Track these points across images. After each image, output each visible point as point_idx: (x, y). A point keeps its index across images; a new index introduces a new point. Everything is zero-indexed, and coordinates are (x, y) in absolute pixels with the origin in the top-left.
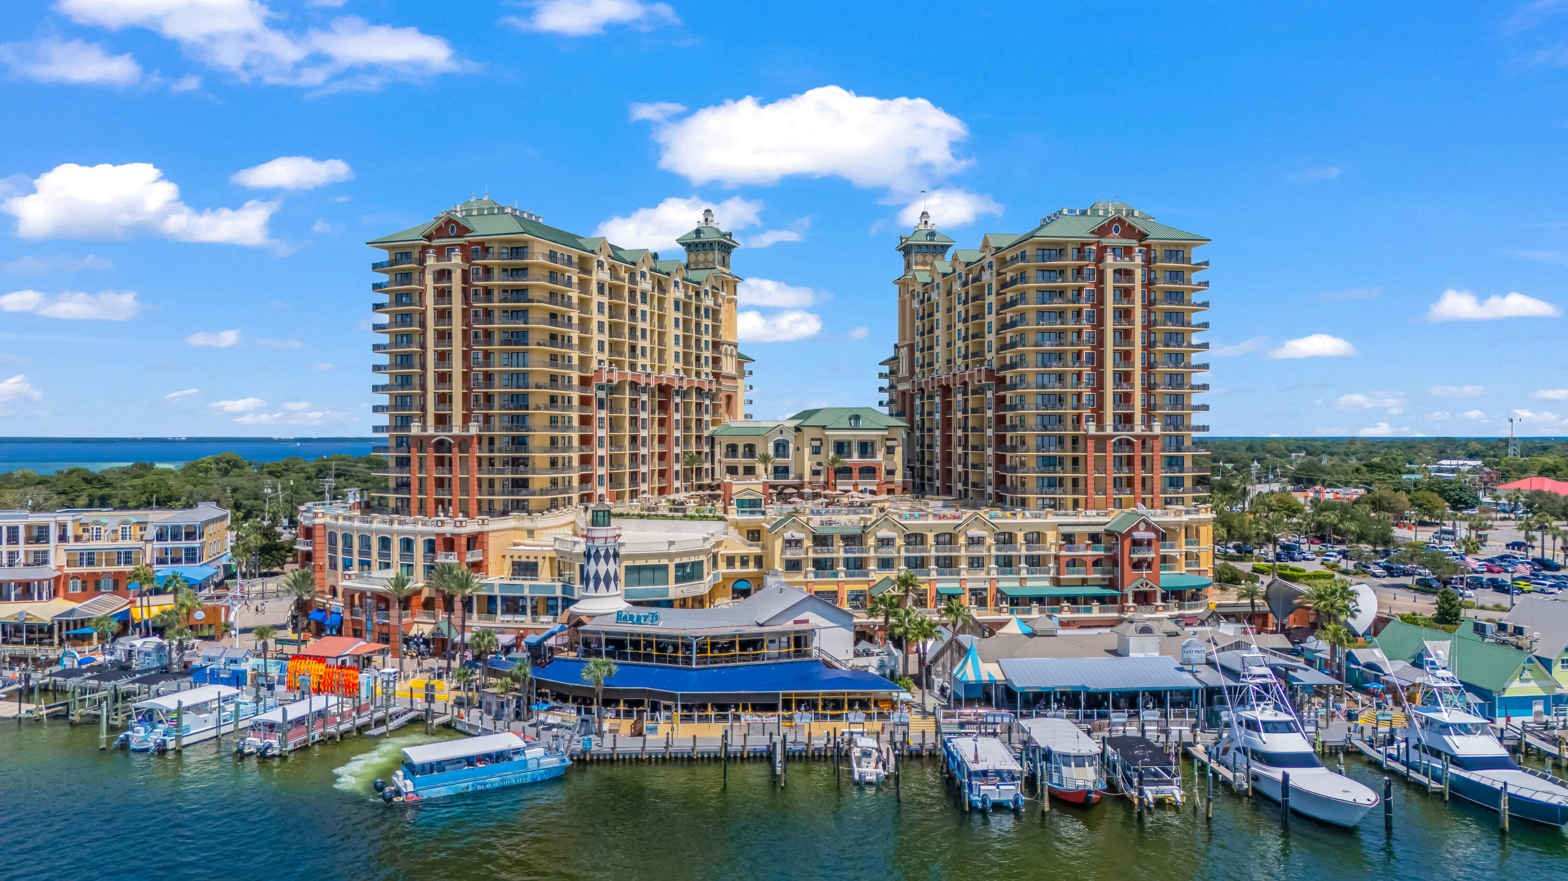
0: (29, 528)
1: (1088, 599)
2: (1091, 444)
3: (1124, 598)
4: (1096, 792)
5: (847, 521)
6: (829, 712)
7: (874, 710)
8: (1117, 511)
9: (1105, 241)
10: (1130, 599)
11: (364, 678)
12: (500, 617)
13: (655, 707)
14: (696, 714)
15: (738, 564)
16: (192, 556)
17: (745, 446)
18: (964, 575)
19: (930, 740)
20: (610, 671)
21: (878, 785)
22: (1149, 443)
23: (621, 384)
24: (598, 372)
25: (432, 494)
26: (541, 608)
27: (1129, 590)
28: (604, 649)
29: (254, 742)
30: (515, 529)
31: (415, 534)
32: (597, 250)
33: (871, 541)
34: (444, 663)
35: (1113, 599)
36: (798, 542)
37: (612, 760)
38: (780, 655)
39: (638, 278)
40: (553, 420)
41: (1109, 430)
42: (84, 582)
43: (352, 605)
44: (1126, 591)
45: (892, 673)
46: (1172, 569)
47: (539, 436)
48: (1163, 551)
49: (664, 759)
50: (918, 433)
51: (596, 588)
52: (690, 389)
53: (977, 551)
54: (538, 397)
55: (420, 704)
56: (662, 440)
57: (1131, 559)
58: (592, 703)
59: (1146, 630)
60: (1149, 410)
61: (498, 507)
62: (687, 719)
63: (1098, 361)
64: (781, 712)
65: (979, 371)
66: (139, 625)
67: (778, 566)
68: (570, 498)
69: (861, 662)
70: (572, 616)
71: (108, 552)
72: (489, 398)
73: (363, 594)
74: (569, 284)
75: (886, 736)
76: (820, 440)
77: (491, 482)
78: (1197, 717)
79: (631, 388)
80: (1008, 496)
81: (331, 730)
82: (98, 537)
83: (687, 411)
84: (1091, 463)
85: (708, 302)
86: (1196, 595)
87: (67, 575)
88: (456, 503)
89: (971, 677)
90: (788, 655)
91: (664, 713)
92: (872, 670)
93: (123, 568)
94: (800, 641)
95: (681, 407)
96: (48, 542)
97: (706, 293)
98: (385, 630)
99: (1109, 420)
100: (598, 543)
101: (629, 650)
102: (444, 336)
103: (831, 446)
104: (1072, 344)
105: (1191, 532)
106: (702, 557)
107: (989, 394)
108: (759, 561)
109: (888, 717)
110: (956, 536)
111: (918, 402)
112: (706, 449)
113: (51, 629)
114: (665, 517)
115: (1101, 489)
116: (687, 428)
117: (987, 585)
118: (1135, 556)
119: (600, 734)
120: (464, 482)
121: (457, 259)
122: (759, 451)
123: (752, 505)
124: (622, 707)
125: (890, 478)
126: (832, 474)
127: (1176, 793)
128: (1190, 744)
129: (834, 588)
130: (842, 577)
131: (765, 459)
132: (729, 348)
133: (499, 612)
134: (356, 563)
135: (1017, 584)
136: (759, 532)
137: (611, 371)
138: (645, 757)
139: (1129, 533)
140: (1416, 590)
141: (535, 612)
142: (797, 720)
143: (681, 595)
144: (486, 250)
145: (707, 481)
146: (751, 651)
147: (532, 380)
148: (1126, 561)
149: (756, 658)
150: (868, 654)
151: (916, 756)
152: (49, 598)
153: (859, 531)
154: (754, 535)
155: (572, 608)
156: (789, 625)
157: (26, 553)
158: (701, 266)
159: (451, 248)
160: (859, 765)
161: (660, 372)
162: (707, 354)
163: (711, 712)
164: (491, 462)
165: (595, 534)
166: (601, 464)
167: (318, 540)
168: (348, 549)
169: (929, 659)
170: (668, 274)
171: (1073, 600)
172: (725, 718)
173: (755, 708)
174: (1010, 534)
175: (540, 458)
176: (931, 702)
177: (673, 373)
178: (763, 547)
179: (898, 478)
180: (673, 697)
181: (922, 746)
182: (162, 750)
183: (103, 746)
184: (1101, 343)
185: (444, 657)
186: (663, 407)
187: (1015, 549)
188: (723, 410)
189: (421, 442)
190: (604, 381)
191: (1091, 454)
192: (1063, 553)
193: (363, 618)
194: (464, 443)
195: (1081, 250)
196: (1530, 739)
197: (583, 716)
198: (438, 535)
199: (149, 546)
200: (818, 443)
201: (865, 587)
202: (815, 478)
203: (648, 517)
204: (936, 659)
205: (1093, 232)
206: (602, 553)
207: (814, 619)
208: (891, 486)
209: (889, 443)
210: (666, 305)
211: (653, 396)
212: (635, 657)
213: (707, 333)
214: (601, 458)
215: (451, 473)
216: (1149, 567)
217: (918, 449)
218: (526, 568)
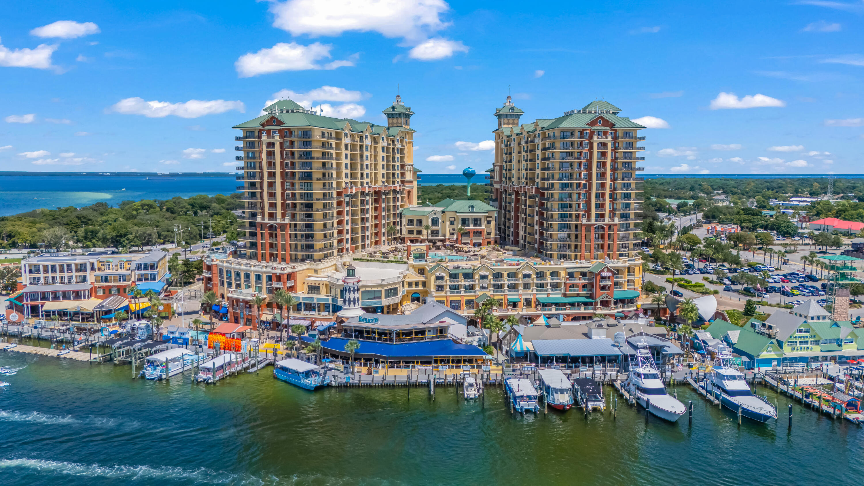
0: (76, 265)
1: (578, 304)
2: (584, 228)
3: (596, 303)
4: (568, 406)
5: (465, 265)
6: (454, 365)
7: (474, 364)
8: (595, 261)
9: (594, 128)
10: (599, 304)
11: (243, 343)
12: (303, 312)
13: (377, 362)
14: (396, 365)
15: (414, 285)
16: (153, 278)
17: (417, 220)
18: (521, 292)
19: (499, 378)
20: (357, 346)
21: (475, 399)
22: (612, 227)
23: (357, 193)
24: (346, 188)
25: (268, 251)
26: (322, 308)
27: (598, 300)
28: (353, 334)
29: (202, 376)
30: (308, 269)
31: (262, 272)
32: (344, 128)
33: (477, 277)
34: (279, 334)
35: (591, 304)
36: (442, 278)
37: (359, 386)
38: (433, 338)
39: (364, 139)
40: (325, 215)
41: (593, 222)
42: (104, 290)
43: (233, 305)
44: (597, 300)
45: (484, 344)
46: (620, 288)
47: (318, 224)
48: (616, 280)
49: (382, 385)
50: (503, 211)
51: (349, 305)
52: (390, 191)
53: (527, 281)
54: (318, 205)
55: (271, 357)
56: (376, 217)
57: (600, 285)
58: (349, 359)
59: (600, 326)
60: (613, 210)
61: (300, 257)
62: (391, 367)
63: (588, 187)
64: (433, 365)
65: (532, 188)
66: (134, 313)
67: (433, 289)
68: (333, 252)
69: (470, 339)
70: (338, 317)
71: (115, 276)
72: (294, 205)
73: (238, 300)
74: (331, 147)
75: (479, 376)
76: (454, 218)
77: (296, 246)
78: (619, 367)
79: (361, 194)
80: (544, 252)
81: (233, 370)
82: (109, 268)
83: (388, 202)
84: (583, 237)
85: (399, 145)
86: (631, 301)
87: (96, 287)
88: (279, 256)
89: (518, 349)
90: (437, 337)
91: (381, 365)
92: (475, 343)
93: (122, 283)
94: (442, 331)
95: (386, 201)
96: (86, 271)
97: (398, 141)
98: (249, 317)
99: (593, 217)
100: (350, 285)
101: (365, 335)
102: (272, 175)
103: (460, 221)
104: (576, 179)
105: (630, 270)
106: (397, 286)
107: (537, 199)
108: (424, 284)
109: (480, 366)
110: (517, 273)
111: (503, 195)
112: (398, 219)
113: (93, 314)
114: (379, 261)
115: (589, 250)
116: (388, 210)
117: (532, 297)
118: (602, 284)
119: (353, 373)
120: (283, 246)
121: (277, 138)
122: (424, 223)
123: (421, 256)
124: (362, 361)
125: (488, 236)
126: (460, 235)
127: (602, 406)
128: (615, 380)
129: (459, 298)
130: (463, 293)
131: (427, 227)
132: (409, 167)
133: (303, 310)
134: (233, 285)
135: (546, 296)
136: (424, 269)
137: (351, 188)
138: (373, 384)
139: (599, 273)
140: (743, 294)
141: (319, 311)
142: (440, 369)
143: (387, 304)
144: (291, 133)
145: (398, 235)
146: (420, 336)
147: (315, 197)
148: (598, 286)
149: (422, 339)
150: (473, 335)
151: (493, 385)
152: (89, 298)
153: (471, 272)
154: (421, 271)
155: (338, 314)
156: (437, 324)
157: (76, 276)
158: (395, 125)
159: (275, 132)
160: (467, 390)
161: (375, 185)
162: (398, 172)
163: (402, 364)
164: (296, 236)
165: (348, 281)
166: (347, 233)
167: (214, 272)
168: (229, 278)
169: (501, 337)
170: (379, 134)
171: (572, 304)
172: (408, 367)
173: (423, 363)
174: (544, 272)
175: (318, 234)
176: (502, 358)
177: (381, 184)
178: (426, 278)
179: (492, 236)
180: (385, 358)
181: (495, 380)
182: (160, 379)
183: (134, 377)
184: (590, 179)
185: (278, 330)
186: (377, 201)
187: (545, 280)
188: (406, 199)
189: (262, 226)
190: (349, 193)
191: (584, 233)
192: (568, 282)
193: (239, 311)
194: (283, 227)
195: (582, 133)
196: (767, 378)
197: (345, 365)
198: (273, 274)
199: (133, 273)
200: (453, 219)
201: (474, 298)
202: (451, 237)
203: (371, 261)
204: (504, 337)
205: (588, 124)
206: (352, 289)
207: (449, 320)
208: (489, 240)
209: (488, 219)
210: (378, 150)
211: (372, 196)
212: (368, 338)
213: (398, 161)
214: (347, 230)
215: (277, 240)
216: (609, 288)
217: (503, 219)
218: (314, 289)
